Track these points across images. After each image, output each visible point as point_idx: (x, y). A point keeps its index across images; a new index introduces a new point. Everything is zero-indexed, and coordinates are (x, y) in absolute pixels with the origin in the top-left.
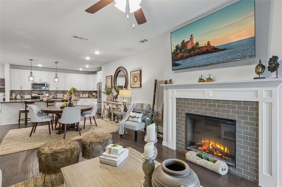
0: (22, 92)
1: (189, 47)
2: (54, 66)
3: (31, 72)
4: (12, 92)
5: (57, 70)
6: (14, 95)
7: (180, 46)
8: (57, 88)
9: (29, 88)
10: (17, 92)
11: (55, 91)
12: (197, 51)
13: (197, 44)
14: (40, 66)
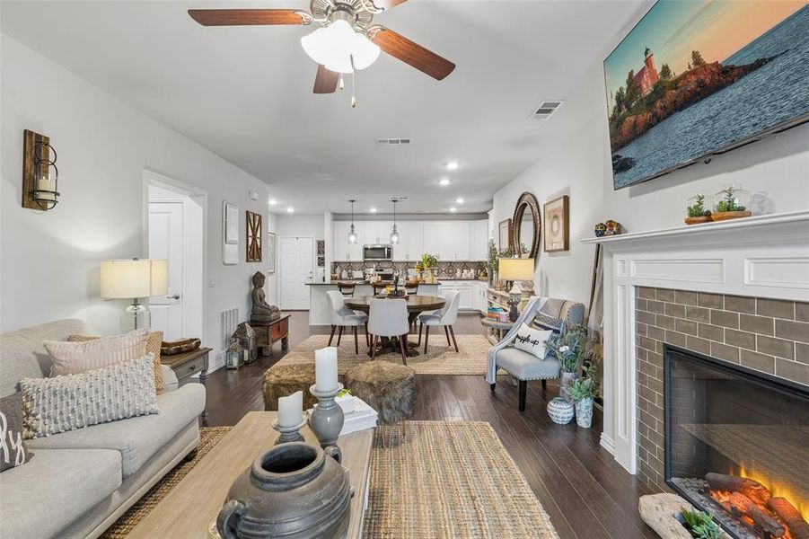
0: (350, 266)
1: (647, 88)
2: (390, 208)
3: (352, 226)
4: (336, 264)
5: (397, 217)
6: (338, 270)
7: (625, 91)
8: (407, 256)
9: (360, 258)
10: (343, 266)
11: (404, 263)
12: (671, 94)
13: (666, 70)
14: (373, 210)
